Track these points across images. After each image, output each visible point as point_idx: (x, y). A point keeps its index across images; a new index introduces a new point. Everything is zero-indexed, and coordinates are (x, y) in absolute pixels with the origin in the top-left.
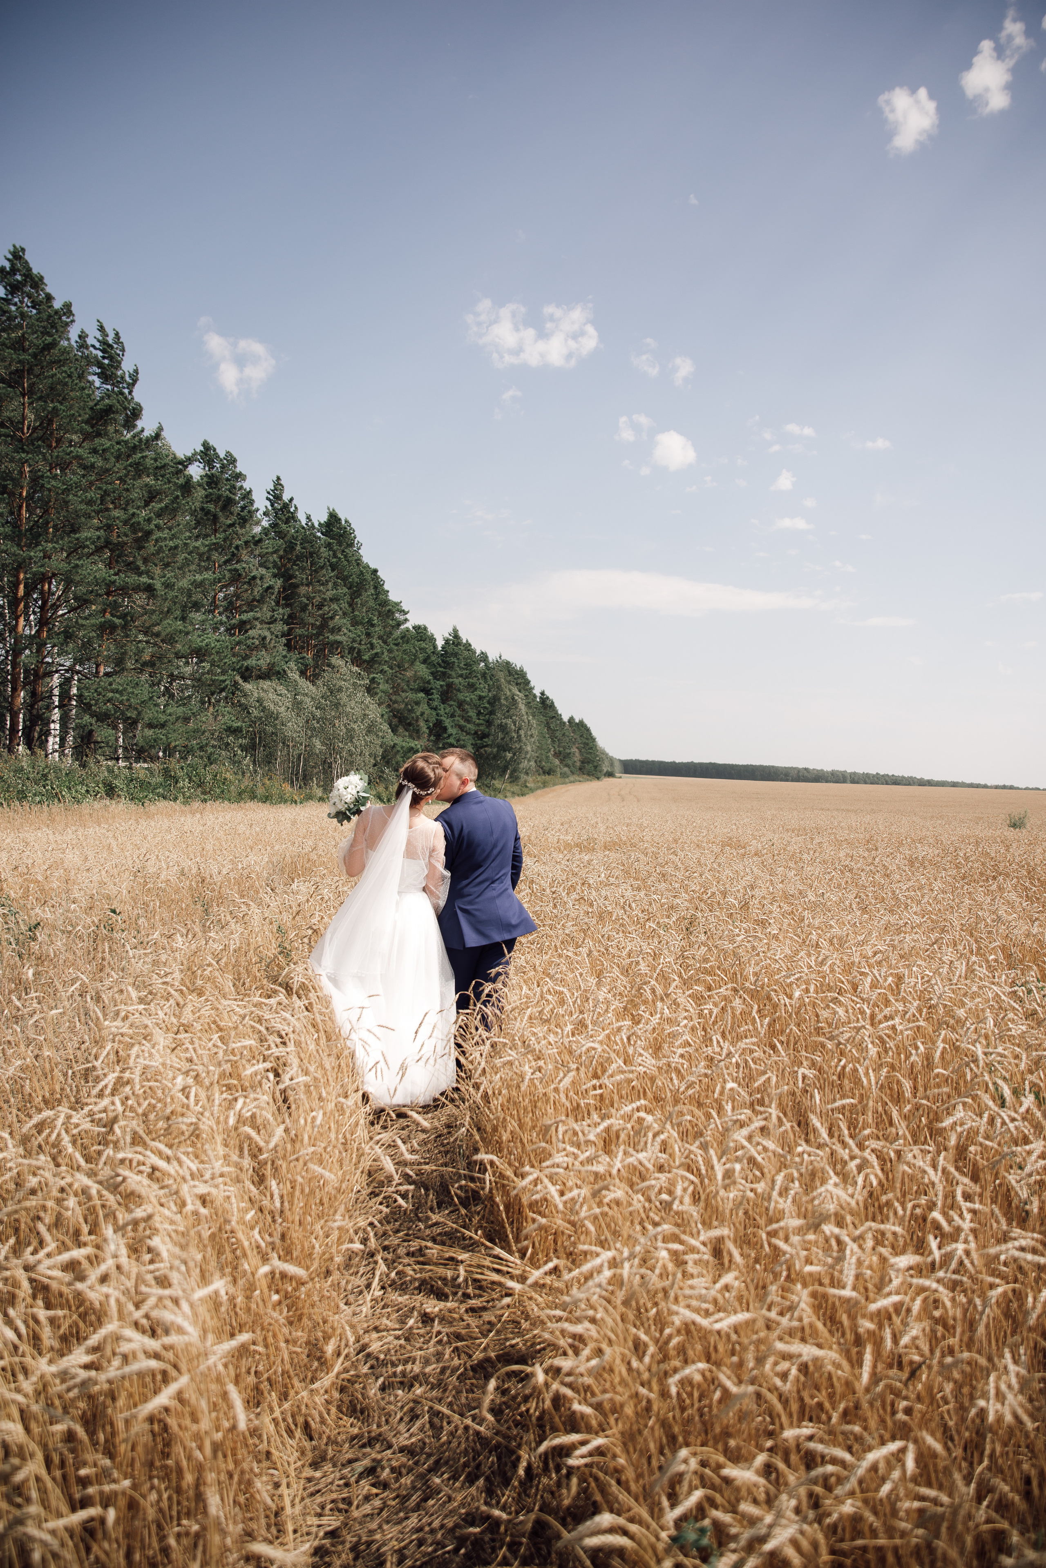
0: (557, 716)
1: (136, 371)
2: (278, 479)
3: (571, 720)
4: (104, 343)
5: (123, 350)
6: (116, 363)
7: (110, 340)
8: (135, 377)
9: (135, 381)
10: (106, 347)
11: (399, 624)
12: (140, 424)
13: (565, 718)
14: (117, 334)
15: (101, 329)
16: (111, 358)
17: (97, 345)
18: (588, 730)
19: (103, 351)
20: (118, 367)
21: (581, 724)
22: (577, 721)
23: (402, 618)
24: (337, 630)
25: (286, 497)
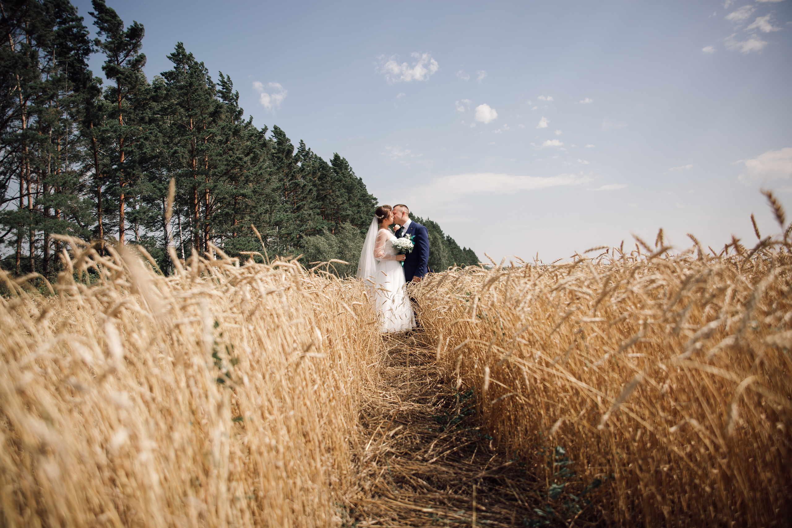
0: (456, 247)
1: (237, 93)
2: (302, 141)
3: (464, 249)
4: (223, 82)
5: (232, 84)
6: (229, 90)
7: (225, 80)
8: (237, 96)
9: (237, 98)
10: (224, 84)
11: (373, 205)
12: (242, 117)
13: (462, 248)
14: (228, 77)
15: (221, 75)
16: (227, 89)
17: (220, 83)
18: (473, 253)
19: (223, 86)
20: (230, 92)
21: (470, 251)
22: (467, 249)
23: (374, 202)
24: (345, 209)
25: (307, 149)
